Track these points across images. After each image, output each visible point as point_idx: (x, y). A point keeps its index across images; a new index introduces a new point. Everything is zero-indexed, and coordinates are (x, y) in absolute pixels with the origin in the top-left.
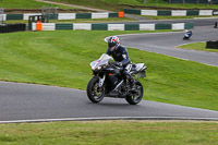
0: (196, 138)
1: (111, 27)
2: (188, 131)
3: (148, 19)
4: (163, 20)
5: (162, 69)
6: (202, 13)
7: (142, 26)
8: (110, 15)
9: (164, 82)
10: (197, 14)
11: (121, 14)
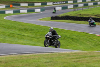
0: (48, 61)
1: (7, 12)
2: (44, 58)
3: (24, 8)
4: (31, 8)
5: (32, 30)
6: (48, 4)
7: (21, 11)
8: (6, 6)
9: (33, 36)
10: (46, 4)
11: (11, 6)
